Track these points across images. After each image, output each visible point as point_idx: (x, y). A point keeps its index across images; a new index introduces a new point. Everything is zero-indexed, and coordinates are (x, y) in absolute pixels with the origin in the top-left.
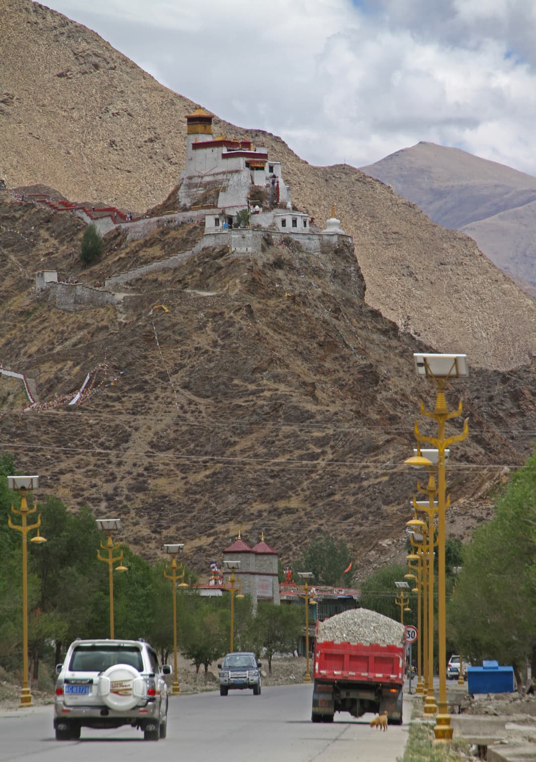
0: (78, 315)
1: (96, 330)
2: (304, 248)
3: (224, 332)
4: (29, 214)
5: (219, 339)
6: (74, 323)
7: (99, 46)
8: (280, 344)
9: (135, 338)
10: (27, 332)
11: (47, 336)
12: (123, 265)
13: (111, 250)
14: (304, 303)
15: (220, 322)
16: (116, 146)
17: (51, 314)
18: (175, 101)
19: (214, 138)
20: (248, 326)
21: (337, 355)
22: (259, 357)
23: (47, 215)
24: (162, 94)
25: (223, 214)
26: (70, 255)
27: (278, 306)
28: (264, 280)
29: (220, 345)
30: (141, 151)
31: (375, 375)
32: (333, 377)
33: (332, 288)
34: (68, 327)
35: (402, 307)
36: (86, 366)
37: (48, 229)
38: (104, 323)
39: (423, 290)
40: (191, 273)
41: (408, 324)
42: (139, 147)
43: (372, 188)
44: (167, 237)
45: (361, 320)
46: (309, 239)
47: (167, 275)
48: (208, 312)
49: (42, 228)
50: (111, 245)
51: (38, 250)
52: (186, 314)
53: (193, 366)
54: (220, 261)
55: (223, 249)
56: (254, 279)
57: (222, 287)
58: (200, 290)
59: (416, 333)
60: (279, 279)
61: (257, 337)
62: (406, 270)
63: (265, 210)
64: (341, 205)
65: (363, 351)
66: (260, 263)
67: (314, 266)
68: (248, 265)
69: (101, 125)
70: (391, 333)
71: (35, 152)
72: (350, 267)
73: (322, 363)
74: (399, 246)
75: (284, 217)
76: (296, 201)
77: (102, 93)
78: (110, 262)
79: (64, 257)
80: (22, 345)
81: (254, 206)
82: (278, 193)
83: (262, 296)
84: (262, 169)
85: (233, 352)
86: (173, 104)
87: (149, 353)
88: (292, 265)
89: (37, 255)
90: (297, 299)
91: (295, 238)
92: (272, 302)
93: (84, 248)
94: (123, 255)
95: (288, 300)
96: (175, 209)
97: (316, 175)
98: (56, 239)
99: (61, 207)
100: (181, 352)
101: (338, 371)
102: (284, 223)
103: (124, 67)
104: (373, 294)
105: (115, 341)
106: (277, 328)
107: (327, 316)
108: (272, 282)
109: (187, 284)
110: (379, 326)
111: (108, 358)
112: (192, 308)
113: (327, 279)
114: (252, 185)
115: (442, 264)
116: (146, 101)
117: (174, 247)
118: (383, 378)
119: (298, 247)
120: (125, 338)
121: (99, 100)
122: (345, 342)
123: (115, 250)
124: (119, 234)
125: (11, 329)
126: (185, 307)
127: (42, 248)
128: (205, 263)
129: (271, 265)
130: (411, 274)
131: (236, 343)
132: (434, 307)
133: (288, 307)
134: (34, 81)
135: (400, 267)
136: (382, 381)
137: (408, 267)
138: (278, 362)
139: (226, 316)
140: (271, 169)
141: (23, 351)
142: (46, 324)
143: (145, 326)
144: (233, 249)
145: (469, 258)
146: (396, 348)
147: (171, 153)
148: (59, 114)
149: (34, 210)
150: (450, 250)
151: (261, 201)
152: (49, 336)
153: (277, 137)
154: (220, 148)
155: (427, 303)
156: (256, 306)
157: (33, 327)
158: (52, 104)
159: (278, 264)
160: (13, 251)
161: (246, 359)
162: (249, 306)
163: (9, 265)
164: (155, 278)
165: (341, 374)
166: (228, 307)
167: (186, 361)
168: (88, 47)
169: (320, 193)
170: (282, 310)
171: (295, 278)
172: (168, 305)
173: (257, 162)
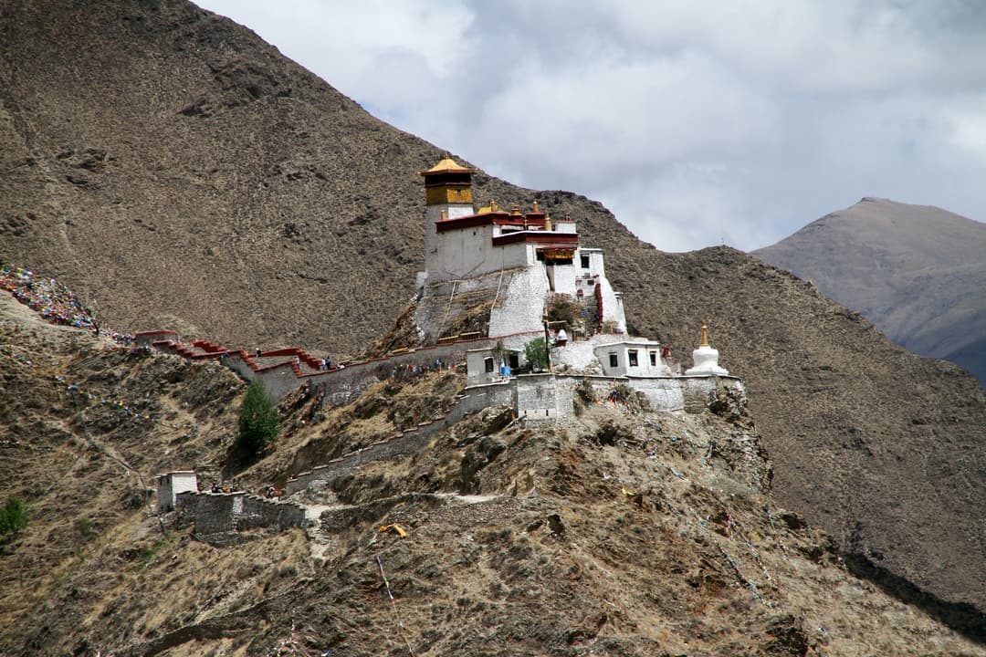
0: (239, 552)
1: (273, 578)
2: (653, 406)
3: (512, 569)
4: (140, 369)
5: (503, 582)
6: (231, 567)
7: (257, 54)
8: (617, 586)
9: (347, 589)
10: (144, 587)
11: (181, 594)
12: (317, 454)
13: (294, 427)
14: (659, 507)
15: (504, 550)
16: (298, 234)
17: (189, 553)
18: (402, 147)
19: (476, 210)
20: (556, 554)
21: (726, 601)
22: (579, 613)
23: (172, 368)
24: (378, 135)
25: (498, 349)
26: (219, 440)
27: (610, 515)
28: (581, 468)
29: (504, 594)
30: (344, 242)
31: (799, 637)
32: (721, 643)
33: (711, 476)
34: (219, 575)
35: (845, 507)
36: (257, 646)
37: (175, 396)
38: (287, 564)
39: (883, 472)
40: (444, 463)
41: (858, 538)
42: (340, 235)
43: (778, 287)
44: (396, 397)
45: (767, 534)
46: (663, 387)
47: (400, 467)
48: (479, 534)
49: (165, 393)
50: (295, 417)
51: (159, 434)
52: (440, 538)
53: (455, 637)
54: (499, 438)
55: (502, 415)
56: (562, 468)
57: (503, 486)
58: (463, 493)
59: (874, 555)
60: (609, 465)
61: (574, 576)
62: (849, 437)
63: (576, 336)
64: (720, 322)
65: (772, 592)
66: (573, 437)
67: (674, 437)
68: (550, 441)
69: (268, 199)
70: (826, 555)
71: (147, 255)
72: (741, 435)
73: (700, 618)
74: (833, 392)
75: (614, 349)
76: (635, 318)
77: (267, 139)
78: (294, 450)
79: (207, 445)
80: (135, 614)
81: (557, 332)
82: (599, 305)
83: (578, 498)
84: (569, 262)
85: (529, 605)
86: (399, 152)
87: (376, 615)
88: (631, 438)
89: (158, 445)
90: (646, 499)
91: (635, 386)
92: (599, 508)
93: (244, 425)
94: (317, 436)
95: (627, 503)
96: (411, 345)
97: (671, 268)
98: (190, 412)
99: (199, 352)
100: (434, 609)
101: (730, 633)
102: (614, 361)
103: (305, 90)
104: (789, 484)
105: (310, 597)
106: (612, 556)
107: (704, 532)
108: (596, 471)
109: (439, 481)
110: (801, 544)
111: (299, 627)
112: (450, 527)
113: (701, 460)
114: (551, 294)
115: (916, 422)
116: (348, 149)
117: (411, 414)
118: (814, 642)
119: (643, 404)
120: (327, 589)
121: (262, 153)
122: (739, 577)
123: (303, 426)
124: (308, 397)
125: (114, 585)
126: (438, 525)
127: (166, 431)
128: (471, 441)
129: (594, 440)
130: (859, 444)
131: (535, 589)
132: (906, 504)
133: (629, 516)
134: (141, 125)
135: (836, 432)
136: (814, 647)
137: (852, 431)
138: (616, 620)
139: (515, 538)
140: (585, 262)
141: (137, 625)
142: (179, 572)
143: (363, 565)
144: (521, 414)
145: (966, 408)
146: (837, 583)
147: (398, 241)
148: (189, 182)
149: (149, 361)
150: (930, 397)
151: (570, 322)
152: (186, 594)
153: (595, 203)
154: (488, 228)
155: (891, 497)
156: (568, 517)
157: (154, 578)
158: (176, 165)
159: (608, 436)
160: (111, 439)
161: (556, 617)
162: (556, 518)
163: (106, 465)
164: (378, 474)
165: (735, 637)
166: (518, 522)
167: (444, 627)
168: (237, 56)
169: (679, 302)
170: (619, 521)
171: (639, 461)
172: (405, 523)
173: (559, 251)
